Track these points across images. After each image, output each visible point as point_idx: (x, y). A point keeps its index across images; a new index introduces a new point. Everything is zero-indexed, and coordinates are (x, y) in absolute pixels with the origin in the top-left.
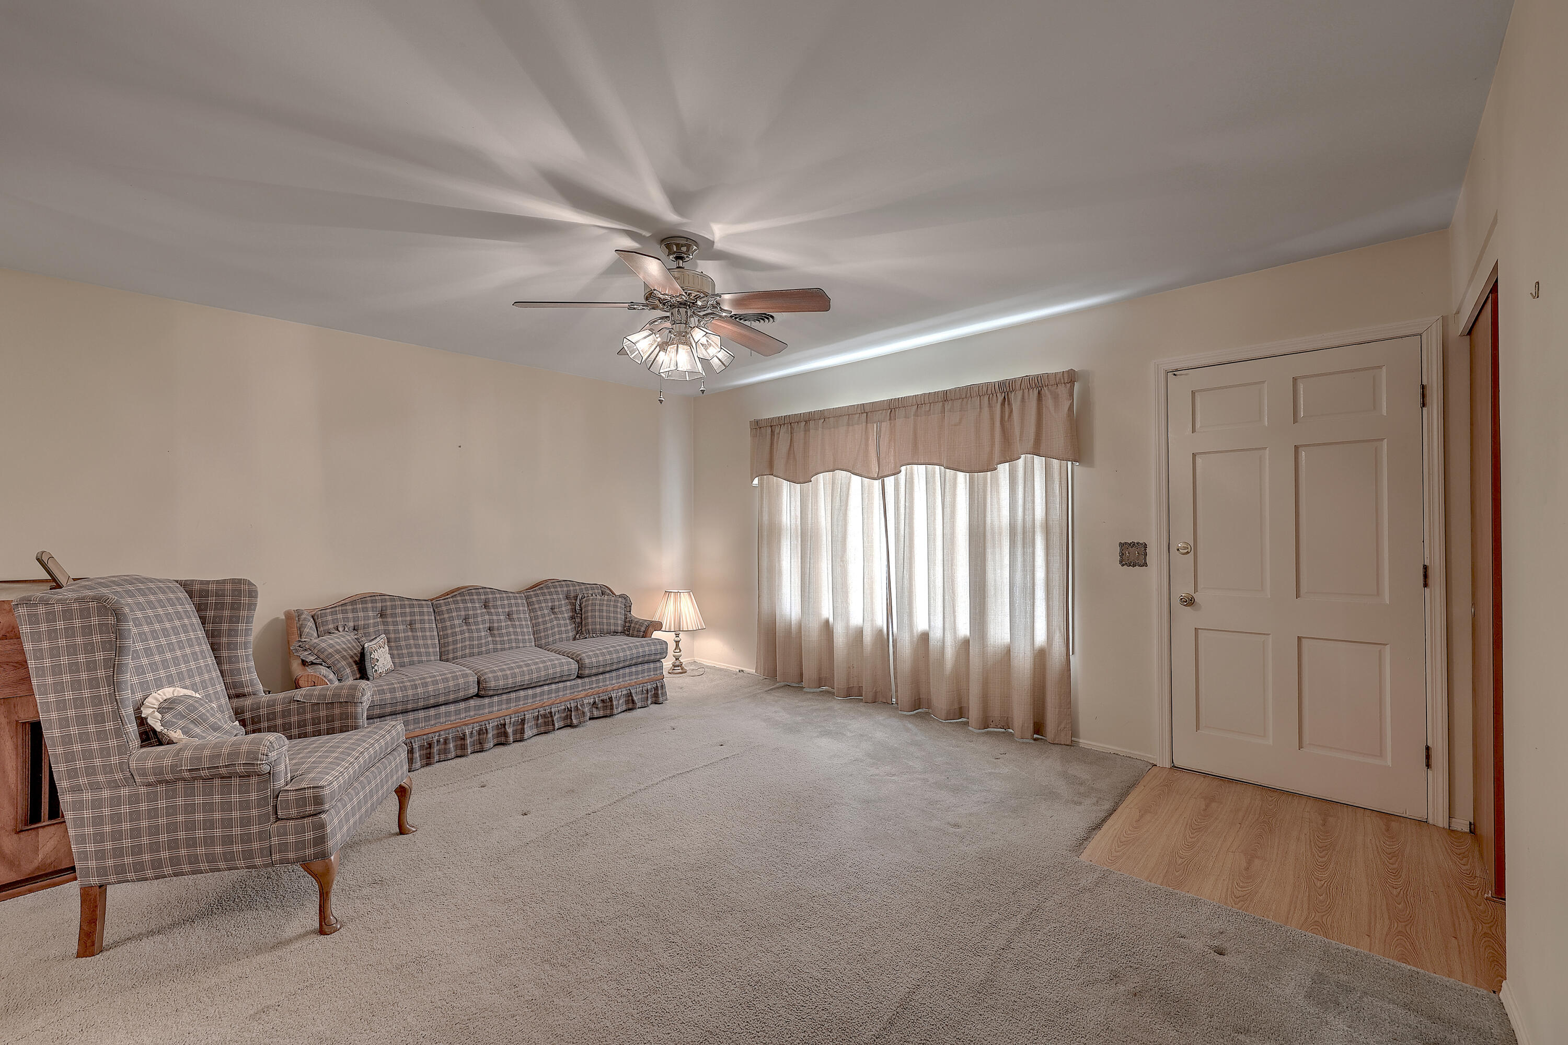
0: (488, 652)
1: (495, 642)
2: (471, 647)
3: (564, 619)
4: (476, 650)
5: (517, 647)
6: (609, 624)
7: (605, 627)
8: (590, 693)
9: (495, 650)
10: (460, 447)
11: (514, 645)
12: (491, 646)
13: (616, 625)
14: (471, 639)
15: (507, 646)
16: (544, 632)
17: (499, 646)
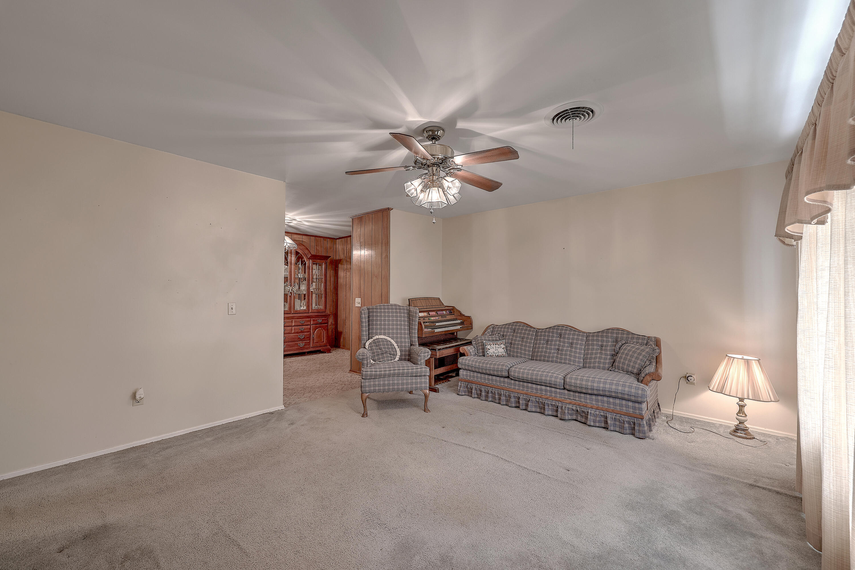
0: (552, 362)
1: (557, 357)
2: (545, 356)
3: (606, 355)
4: (546, 359)
5: (569, 364)
6: (628, 365)
7: (625, 367)
8: (574, 403)
9: (556, 362)
10: (564, 249)
11: (567, 362)
12: (555, 359)
13: (633, 367)
14: (546, 352)
15: (563, 361)
16: (590, 359)
17: (559, 360)
